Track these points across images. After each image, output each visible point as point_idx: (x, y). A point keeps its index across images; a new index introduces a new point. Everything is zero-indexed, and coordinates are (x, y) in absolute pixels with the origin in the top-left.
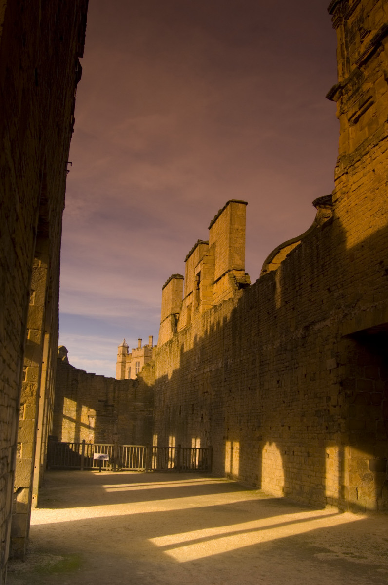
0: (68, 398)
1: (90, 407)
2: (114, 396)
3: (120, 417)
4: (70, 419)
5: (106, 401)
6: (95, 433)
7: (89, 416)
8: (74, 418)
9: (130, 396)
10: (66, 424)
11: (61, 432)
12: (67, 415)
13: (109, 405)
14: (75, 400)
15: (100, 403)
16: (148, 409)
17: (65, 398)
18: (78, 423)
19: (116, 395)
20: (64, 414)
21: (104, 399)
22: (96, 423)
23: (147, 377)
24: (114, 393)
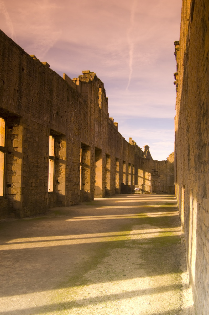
0: (140, 169)
1: (149, 172)
2: (158, 168)
3: (160, 176)
4: (141, 177)
5: (155, 170)
6: (151, 182)
7: (148, 176)
8: (143, 177)
9: (164, 167)
10: (140, 179)
11: (138, 182)
12: (140, 176)
13: (156, 171)
14: (143, 170)
15: (153, 170)
16: (172, 172)
17: (139, 170)
18: (144, 179)
19: (159, 167)
20: (139, 175)
21: (154, 169)
22: (151, 178)
23: (171, 159)
24: (158, 166)
